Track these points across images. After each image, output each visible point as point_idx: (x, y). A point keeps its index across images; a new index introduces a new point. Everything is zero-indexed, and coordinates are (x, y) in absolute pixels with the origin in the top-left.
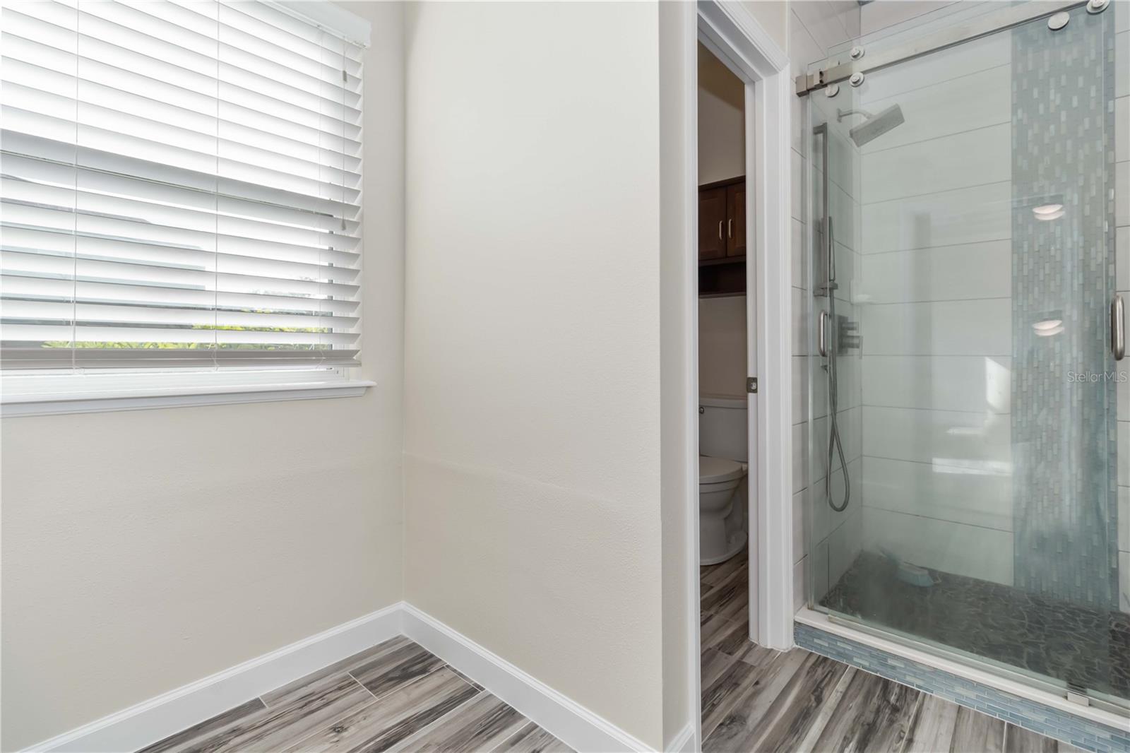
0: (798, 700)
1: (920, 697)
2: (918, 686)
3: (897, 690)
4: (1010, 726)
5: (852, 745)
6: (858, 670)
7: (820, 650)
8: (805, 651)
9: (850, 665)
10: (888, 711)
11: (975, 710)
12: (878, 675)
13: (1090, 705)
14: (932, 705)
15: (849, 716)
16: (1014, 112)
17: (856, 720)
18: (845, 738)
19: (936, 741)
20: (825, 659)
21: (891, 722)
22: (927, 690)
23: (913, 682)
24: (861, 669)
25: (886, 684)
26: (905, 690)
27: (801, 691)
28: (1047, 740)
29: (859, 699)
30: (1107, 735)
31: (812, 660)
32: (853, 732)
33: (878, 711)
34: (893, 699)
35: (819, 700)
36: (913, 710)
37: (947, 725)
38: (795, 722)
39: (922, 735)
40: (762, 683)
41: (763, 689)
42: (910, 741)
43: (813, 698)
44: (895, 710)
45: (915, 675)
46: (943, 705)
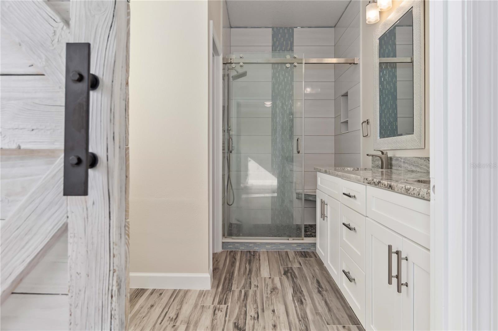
0: (230, 261)
1: (258, 252)
2: (257, 250)
3: (252, 252)
4: (278, 251)
5: (247, 264)
6: (241, 251)
7: (230, 249)
8: (226, 251)
9: (239, 250)
10: (252, 256)
11: (270, 250)
12: (247, 250)
13: (293, 240)
14: (261, 252)
15: (244, 260)
16: (272, 79)
17: (246, 260)
18: (245, 264)
19: (265, 258)
20: (232, 251)
21: (254, 258)
22: (259, 250)
23: (256, 249)
24: (242, 250)
25: (250, 252)
26: (254, 252)
27: (230, 258)
28: (285, 251)
29: (245, 256)
30: (296, 245)
31: (229, 252)
32: (247, 262)
33: (250, 257)
34: (252, 254)
35: (235, 259)
36: (258, 254)
37: (266, 255)
38: (232, 265)
39: (261, 258)
40: (218, 260)
41: (219, 261)
42: (259, 260)
43: (233, 259)
44: (254, 255)
45: (256, 247)
46: (264, 251)
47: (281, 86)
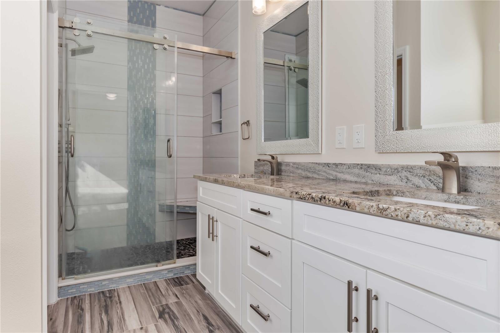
0: (74, 314)
1: (116, 290)
2: (114, 287)
3: (107, 292)
4: (144, 284)
5: (103, 314)
6: (90, 294)
7: (72, 294)
8: (64, 299)
9: (86, 294)
10: (108, 299)
11: (133, 284)
12: (99, 291)
14: (121, 290)
15: (97, 308)
16: (128, 63)
17: (100, 307)
18: (100, 314)
19: (127, 298)
20: (75, 297)
21: (111, 301)
22: (116, 287)
23: (112, 286)
24: (91, 293)
25: (103, 292)
26: (110, 291)
27: (73, 311)
28: (153, 282)
29: (97, 301)
30: (166, 272)
31: (69, 302)
32: (101, 311)
33: (105, 301)
34: (108, 295)
35: (82, 310)
36: (116, 294)
37: (128, 293)
38: (78, 321)
39: (122, 299)
40: (54, 318)
41: (56, 319)
42: (120, 302)
43: (79, 310)
44: (110, 297)
45: (113, 283)
46: (124, 288)
47: (140, 73)
